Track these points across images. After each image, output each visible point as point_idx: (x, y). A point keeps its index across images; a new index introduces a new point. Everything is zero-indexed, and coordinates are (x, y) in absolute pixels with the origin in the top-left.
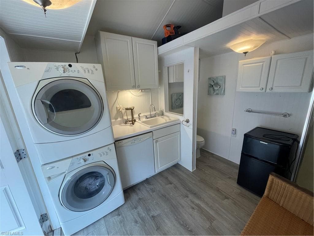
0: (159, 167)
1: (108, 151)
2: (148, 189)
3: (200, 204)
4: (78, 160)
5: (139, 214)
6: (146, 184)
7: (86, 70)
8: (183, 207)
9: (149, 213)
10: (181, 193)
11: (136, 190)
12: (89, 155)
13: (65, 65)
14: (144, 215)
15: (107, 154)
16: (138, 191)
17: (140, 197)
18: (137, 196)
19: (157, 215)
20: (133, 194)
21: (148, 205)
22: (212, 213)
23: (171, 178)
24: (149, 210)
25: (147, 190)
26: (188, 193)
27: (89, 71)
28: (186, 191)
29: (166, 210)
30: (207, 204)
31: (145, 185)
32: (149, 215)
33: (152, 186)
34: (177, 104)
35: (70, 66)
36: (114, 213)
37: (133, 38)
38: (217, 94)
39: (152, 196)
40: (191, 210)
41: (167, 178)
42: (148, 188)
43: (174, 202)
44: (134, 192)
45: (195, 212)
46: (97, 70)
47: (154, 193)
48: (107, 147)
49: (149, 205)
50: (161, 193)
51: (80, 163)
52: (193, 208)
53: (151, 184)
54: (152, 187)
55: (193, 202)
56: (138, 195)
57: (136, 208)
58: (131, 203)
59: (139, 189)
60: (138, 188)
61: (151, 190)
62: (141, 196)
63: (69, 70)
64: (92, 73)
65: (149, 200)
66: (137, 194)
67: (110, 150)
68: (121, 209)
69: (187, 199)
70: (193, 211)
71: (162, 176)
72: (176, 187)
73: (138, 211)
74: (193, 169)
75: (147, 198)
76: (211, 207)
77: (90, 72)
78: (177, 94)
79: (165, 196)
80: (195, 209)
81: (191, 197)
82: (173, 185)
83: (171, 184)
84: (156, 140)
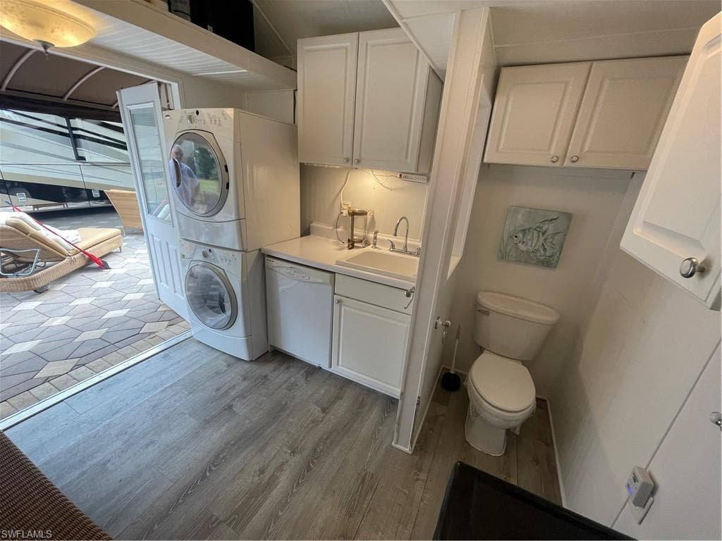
2: (292, 379)
3: (278, 487)
5: (233, 387)
6: (305, 371)
8: (262, 450)
9: (237, 399)
10: (301, 438)
11: (284, 365)
14: (233, 394)
16: (283, 368)
17: (271, 375)
18: (271, 371)
19: (235, 412)
23: (342, 404)
24: (245, 397)
25: (289, 378)
26: (308, 451)
28: (310, 446)
29: (247, 422)
30: (283, 505)
31: (303, 371)
32: (234, 400)
33: (303, 381)
39: (277, 390)
40: (257, 467)
42: (296, 379)
43: (270, 430)
45: (251, 478)
47: (285, 391)
49: (255, 393)
50: (288, 403)
52: (262, 472)
53: (309, 379)
55: (280, 468)
57: (245, 379)
59: (289, 367)
60: (291, 365)
61: (292, 385)
62: (274, 376)
65: (267, 389)
66: (275, 370)
69: (286, 452)
70: (255, 472)
71: (342, 388)
73: (239, 384)
75: (270, 386)
79: (282, 410)
80: (261, 476)
81: (296, 461)
82: (322, 415)
83: (324, 411)
84: (338, 297)
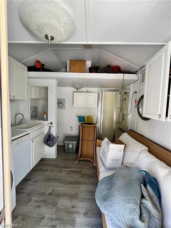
0: (34, 163)
10: (58, 171)
14: (41, 198)
21: (40, 191)
22: (78, 170)
24: (43, 193)
26: (61, 169)
30: (74, 168)
34: (34, 115)
38: (61, 108)
40: (69, 175)
41: (41, 169)
43: (57, 178)
50: (44, 179)
54: (33, 180)
65: (38, 188)
66: (24, 193)
72: (51, 171)
76: (76, 168)
78: (34, 107)
79: (49, 179)
81: (64, 170)
83: (47, 170)
84: (32, 140)
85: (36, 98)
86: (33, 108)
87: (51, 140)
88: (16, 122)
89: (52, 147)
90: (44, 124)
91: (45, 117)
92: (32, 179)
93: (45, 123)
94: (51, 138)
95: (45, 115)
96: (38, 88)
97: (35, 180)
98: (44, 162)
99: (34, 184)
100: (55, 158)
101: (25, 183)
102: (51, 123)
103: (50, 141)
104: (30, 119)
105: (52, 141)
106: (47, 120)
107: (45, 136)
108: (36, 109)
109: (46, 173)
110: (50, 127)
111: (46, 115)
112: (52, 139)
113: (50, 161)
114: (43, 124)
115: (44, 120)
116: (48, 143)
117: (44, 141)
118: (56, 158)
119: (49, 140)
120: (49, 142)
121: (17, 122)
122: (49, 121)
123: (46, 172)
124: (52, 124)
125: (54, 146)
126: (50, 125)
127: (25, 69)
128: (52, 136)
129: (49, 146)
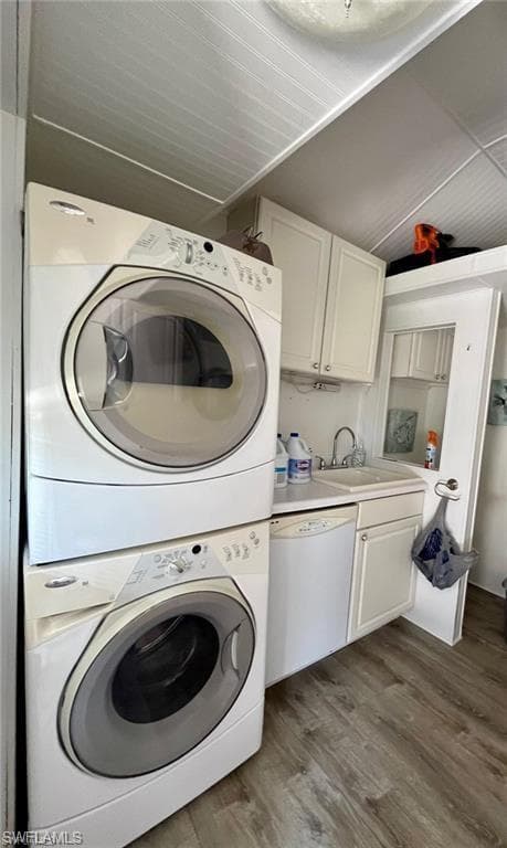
0: (359, 622)
1: (250, 544)
2: (330, 699)
4: (160, 564)
5: (319, 794)
6: (317, 678)
7: (246, 275)
8: (463, 768)
9: (353, 789)
10: (442, 716)
11: (289, 701)
12: (196, 550)
13: (196, 242)
14: (338, 796)
15: (246, 556)
16: (297, 706)
17: (308, 725)
18: (299, 724)
19: (386, 796)
20: (280, 713)
21: (343, 757)
23: (394, 663)
24: (350, 775)
25: (326, 701)
26: (463, 715)
27: (251, 278)
28: (454, 710)
29: (409, 778)
32: (354, 794)
33: (338, 688)
34: (400, 441)
35: (208, 248)
36: (225, 789)
37: (335, 237)
39: (348, 724)
40: (490, 776)
41: (380, 663)
42: (330, 695)
43: (428, 749)
44: (284, 710)
46: (269, 281)
47: (354, 714)
48: (250, 529)
49: (346, 756)
50: (378, 714)
51: (163, 575)
52: (494, 768)
53: (335, 680)
55: (489, 749)
56: (298, 718)
57: (303, 769)
58: (279, 748)
59: (299, 698)
60: (293, 692)
61: (341, 702)
62: (312, 721)
63: (202, 259)
64: (258, 288)
65: (342, 736)
67: (257, 542)
68: (247, 773)
69: (465, 737)
70: (497, 779)
71: (365, 655)
72: (417, 695)
73: (313, 782)
74: (454, 639)
75: (336, 731)
77: (254, 281)
78: (404, 411)
82: (406, 685)
83: (399, 681)
84: (362, 532)
85: (410, 375)
86: (400, 413)
87: (440, 555)
88: (334, 457)
89: (441, 588)
90: (424, 482)
91: (430, 455)
92: (339, 684)
93: (428, 476)
94: (442, 548)
95: (431, 446)
96: (421, 336)
97: (346, 694)
98: (403, 638)
99: (339, 707)
100: (451, 644)
101: (317, 683)
102: (452, 484)
103: (434, 557)
104: (381, 455)
105: (444, 562)
106: (437, 467)
107: (420, 533)
108: (410, 418)
109: (393, 690)
110: (445, 500)
111: (435, 444)
112: (445, 552)
113: (424, 643)
114: (418, 480)
115: (427, 467)
116: (426, 566)
117: (413, 552)
118: (455, 647)
119: (432, 552)
120: (430, 563)
121: (340, 458)
122: (445, 473)
123: (395, 686)
124: (453, 488)
125: (448, 586)
126: (444, 490)
127: (377, 270)
128: (445, 538)
129: (430, 579)
